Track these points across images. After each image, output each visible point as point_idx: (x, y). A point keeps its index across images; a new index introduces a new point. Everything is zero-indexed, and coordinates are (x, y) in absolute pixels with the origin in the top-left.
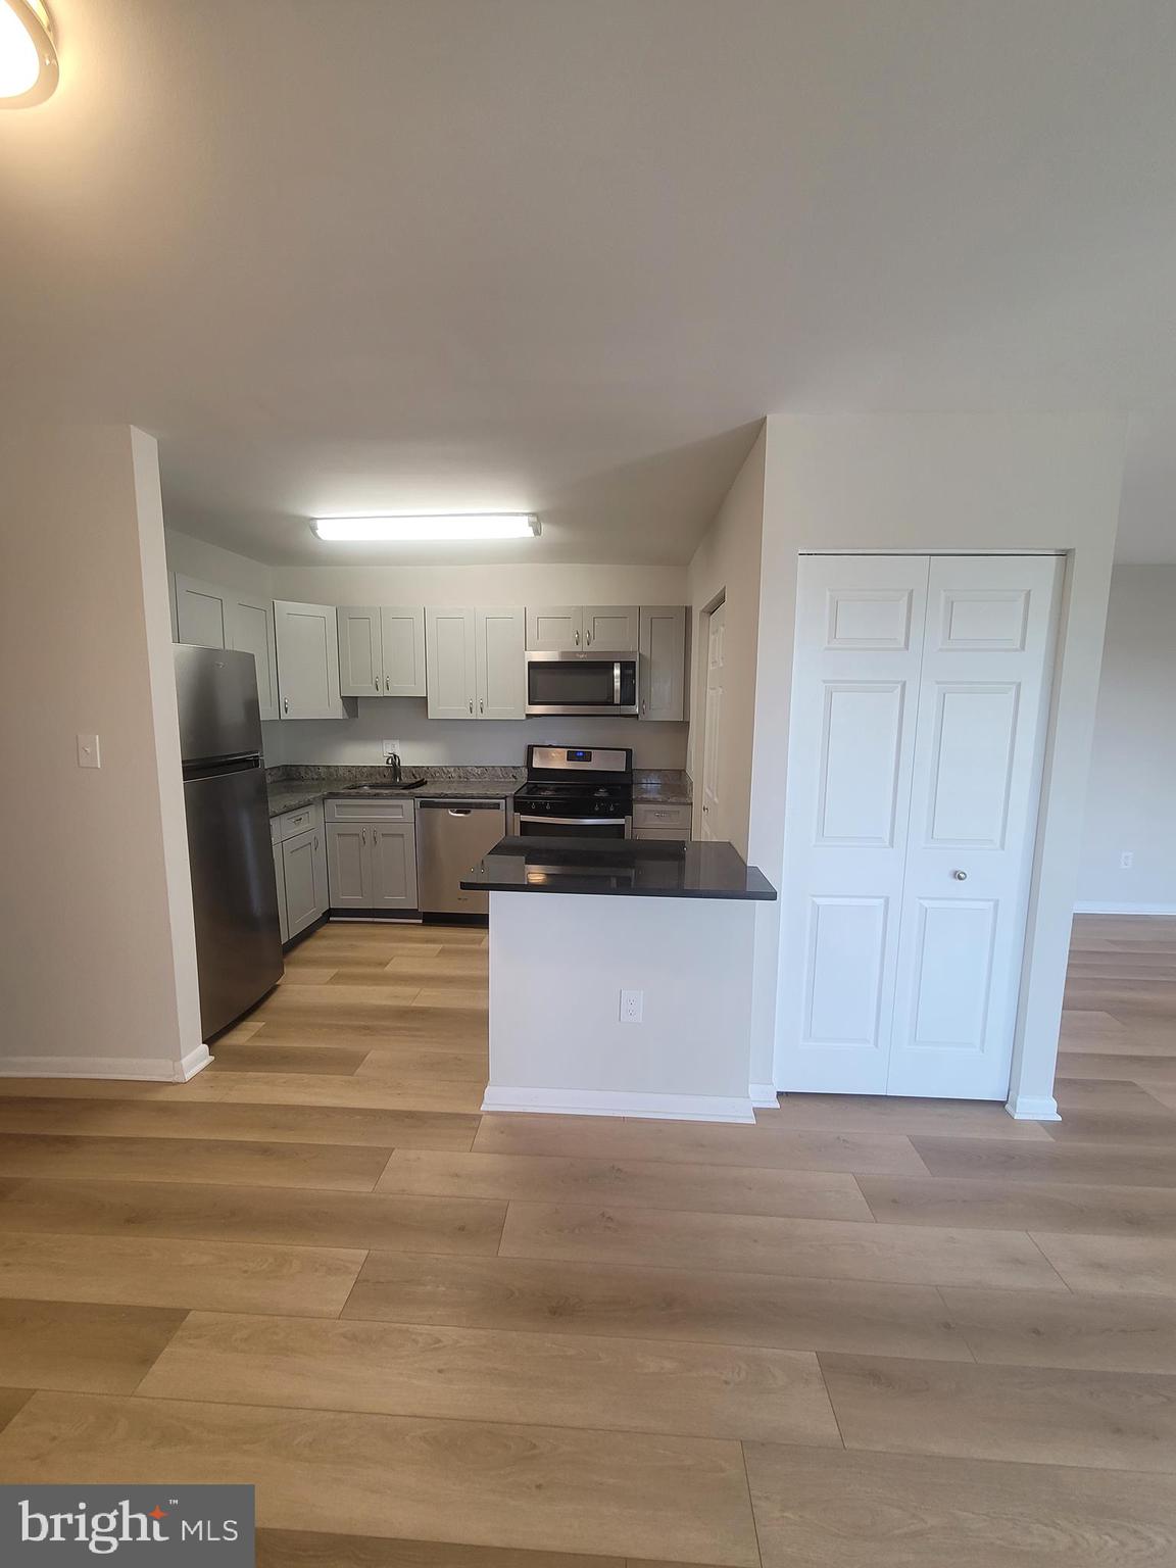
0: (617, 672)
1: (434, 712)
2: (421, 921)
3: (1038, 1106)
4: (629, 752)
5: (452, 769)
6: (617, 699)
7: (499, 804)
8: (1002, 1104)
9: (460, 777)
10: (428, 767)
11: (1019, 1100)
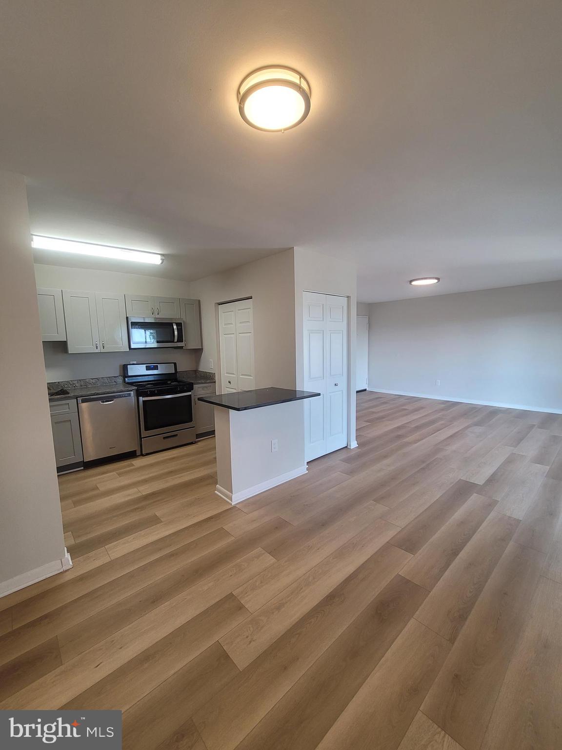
0: (175, 327)
1: (71, 349)
2: (82, 468)
3: (354, 444)
4: (175, 364)
5: (76, 382)
6: (176, 339)
7: (130, 394)
8: (346, 447)
9: (81, 386)
10: (59, 383)
11: (352, 444)
